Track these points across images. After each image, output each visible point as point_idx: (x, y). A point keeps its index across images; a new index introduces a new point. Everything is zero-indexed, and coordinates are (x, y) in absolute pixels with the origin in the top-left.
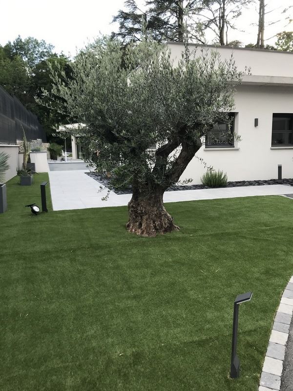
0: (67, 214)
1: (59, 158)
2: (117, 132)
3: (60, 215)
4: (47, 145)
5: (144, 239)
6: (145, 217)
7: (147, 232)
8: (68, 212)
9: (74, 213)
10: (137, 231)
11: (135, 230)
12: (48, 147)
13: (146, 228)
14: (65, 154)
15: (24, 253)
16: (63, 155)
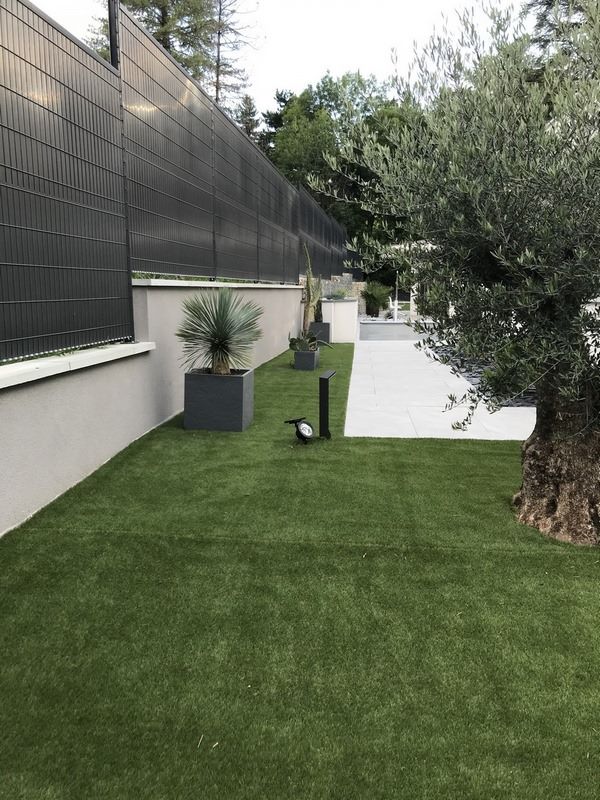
0: (372, 448)
1: (383, 313)
2: (506, 254)
3: (357, 450)
4: (362, 285)
5: (560, 551)
6: (567, 488)
7: (569, 530)
8: (375, 444)
9: (387, 448)
10: (539, 522)
11: (537, 519)
12: (363, 289)
13: (567, 517)
14: (394, 305)
15: (256, 545)
16: (391, 306)
